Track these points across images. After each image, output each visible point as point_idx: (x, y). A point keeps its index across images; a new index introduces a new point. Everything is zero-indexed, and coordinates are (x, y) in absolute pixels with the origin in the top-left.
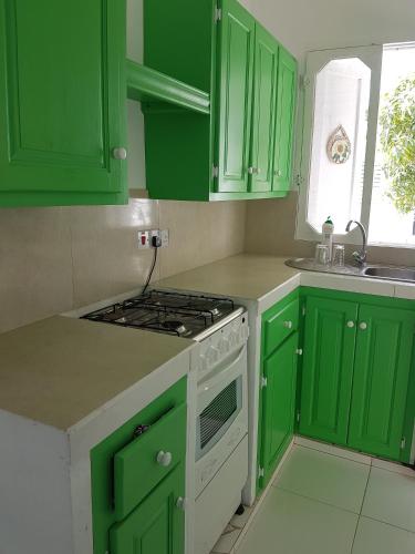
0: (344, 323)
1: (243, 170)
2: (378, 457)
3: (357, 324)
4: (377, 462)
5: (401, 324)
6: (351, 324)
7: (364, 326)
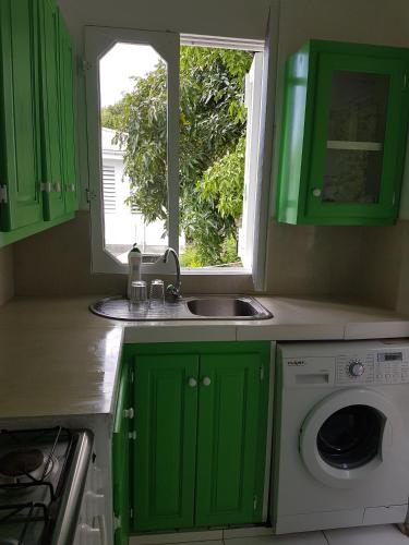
0: (185, 381)
1: (37, 187)
2: (229, 527)
3: (200, 380)
4: (229, 533)
5: (246, 370)
6: (193, 383)
7: (207, 381)
